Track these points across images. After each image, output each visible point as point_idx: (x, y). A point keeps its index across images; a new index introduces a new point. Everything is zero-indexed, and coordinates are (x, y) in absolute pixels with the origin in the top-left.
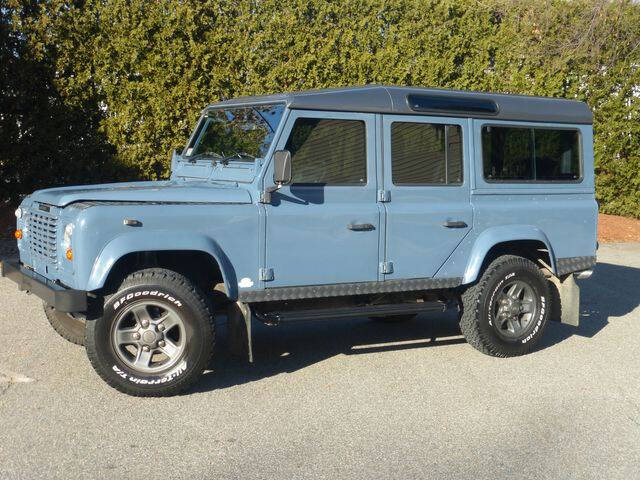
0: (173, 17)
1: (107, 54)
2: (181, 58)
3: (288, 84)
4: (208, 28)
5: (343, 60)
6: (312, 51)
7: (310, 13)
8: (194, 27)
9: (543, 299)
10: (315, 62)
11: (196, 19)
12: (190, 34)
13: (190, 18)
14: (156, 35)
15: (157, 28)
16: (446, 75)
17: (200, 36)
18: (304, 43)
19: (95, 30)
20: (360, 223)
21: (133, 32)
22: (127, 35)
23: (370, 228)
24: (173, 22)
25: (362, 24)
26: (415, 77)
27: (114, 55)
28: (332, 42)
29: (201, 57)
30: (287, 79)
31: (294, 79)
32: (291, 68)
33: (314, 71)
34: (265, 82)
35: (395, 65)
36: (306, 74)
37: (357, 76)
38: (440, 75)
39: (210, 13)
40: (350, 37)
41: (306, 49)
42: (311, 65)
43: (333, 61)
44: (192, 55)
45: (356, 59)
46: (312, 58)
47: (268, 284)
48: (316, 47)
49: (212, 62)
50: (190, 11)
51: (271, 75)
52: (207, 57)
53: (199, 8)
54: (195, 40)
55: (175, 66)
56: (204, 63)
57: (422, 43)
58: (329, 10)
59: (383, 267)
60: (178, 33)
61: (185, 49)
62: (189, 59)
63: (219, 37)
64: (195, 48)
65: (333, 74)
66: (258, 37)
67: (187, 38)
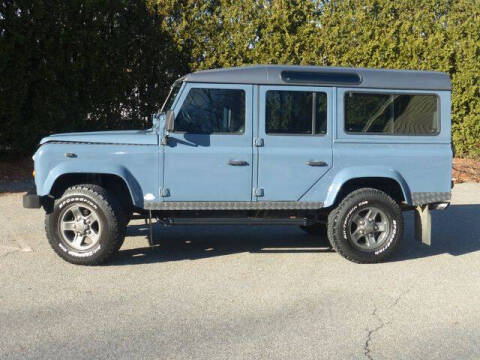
0: (273, 18)
2: (279, 46)
4: (300, 24)
5: (402, 44)
6: (377, 38)
7: (376, 10)
8: (288, 24)
9: (395, 222)
10: (378, 47)
11: (290, 18)
12: (285, 28)
13: (285, 17)
14: (262, 31)
15: (262, 26)
17: (293, 30)
18: (370, 33)
19: (220, 29)
20: (237, 160)
22: (242, 31)
23: (244, 164)
24: (273, 21)
25: (417, 16)
26: (458, 55)
28: (392, 31)
29: (294, 45)
33: (377, 54)
35: (442, 47)
36: (372, 55)
37: (412, 57)
39: (302, 14)
40: (407, 27)
41: (372, 37)
42: (375, 49)
43: (392, 46)
44: (287, 44)
45: (412, 43)
46: (376, 43)
47: (166, 199)
48: (380, 35)
49: (302, 48)
50: (285, 12)
51: (345, 57)
52: (298, 45)
53: (293, 10)
54: (290, 33)
55: (275, 52)
56: (296, 49)
57: (465, 29)
58: (391, 6)
59: (256, 191)
60: (276, 29)
62: (285, 47)
63: (307, 30)
64: (289, 39)
65: (393, 55)
66: (335, 30)
67: (284, 32)
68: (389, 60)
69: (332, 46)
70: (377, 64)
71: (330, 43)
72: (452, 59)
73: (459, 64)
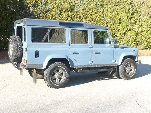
0: (65, 7)
1: (51, 16)
2: (67, 16)
3: (92, 21)
4: (73, 9)
5: (105, 15)
6: (97, 13)
7: (97, 4)
8: (70, 9)
10: (98, 16)
13: (69, 7)
14: (62, 11)
15: (62, 10)
16: (129, 17)
17: (71, 11)
18: (95, 12)
19: (48, 10)
21: (57, 11)
22: (55, 11)
25: (109, 7)
26: (122, 18)
27: (52, 16)
28: (102, 11)
29: (72, 16)
30: (91, 20)
31: (93, 20)
32: (92, 17)
33: (98, 18)
34: (86, 21)
35: (117, 16)
36: (96, 18)
37: (108, 19)
38: (127, 18)
39: (74, 6)
40: (106, 10)
41: (96, 13)
43: (102, 15)
44: (70, 15)
45: (108, 15)
46: (97, 15)
49: (74, 16)
50: (69, 5)
51: (88, 19)
52: (73, 15)
53: (71, 5)
55: (66, 18)
56: (73, 17)
57: (123, 10)
58: (101, 4)
60: (67, 10)
61: (68, 14)
62: (69, 16)
63: (76, 11)
64: (70, 14)
65: (102, 18)
66: (85, 11)
67: (69, 12)
68: (101, 20)
69: (84, 16)
70: (98, 21)
71: (83, 15)
72: (120, 19)
73: (122, 21)
